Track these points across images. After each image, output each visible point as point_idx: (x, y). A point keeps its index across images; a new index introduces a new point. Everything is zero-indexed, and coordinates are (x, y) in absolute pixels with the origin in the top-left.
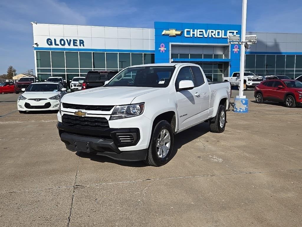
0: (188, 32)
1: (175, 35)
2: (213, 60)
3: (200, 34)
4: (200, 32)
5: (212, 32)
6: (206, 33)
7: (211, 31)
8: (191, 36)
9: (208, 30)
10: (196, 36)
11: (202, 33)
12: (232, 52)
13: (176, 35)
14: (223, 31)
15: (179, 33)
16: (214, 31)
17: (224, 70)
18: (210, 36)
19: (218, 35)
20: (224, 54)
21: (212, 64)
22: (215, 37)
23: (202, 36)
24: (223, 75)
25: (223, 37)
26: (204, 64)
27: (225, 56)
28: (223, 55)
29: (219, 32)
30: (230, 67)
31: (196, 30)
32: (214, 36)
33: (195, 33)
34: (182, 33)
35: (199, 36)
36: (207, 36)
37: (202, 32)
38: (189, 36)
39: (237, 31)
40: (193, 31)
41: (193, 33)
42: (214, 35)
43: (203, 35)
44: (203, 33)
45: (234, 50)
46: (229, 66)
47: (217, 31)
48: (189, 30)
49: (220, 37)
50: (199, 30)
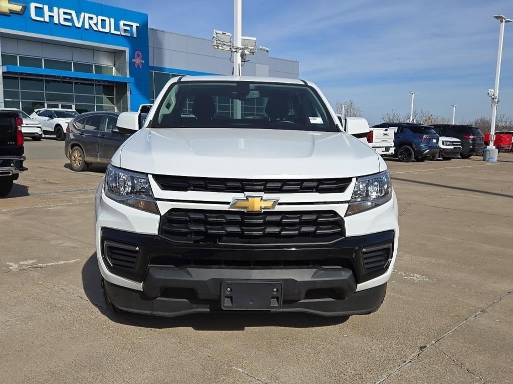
0: (39, 11)
1: (7, 11)
2: (93, 75)
3: (65, 19)
4: (65, 13)
5: (91, 18)
6: (78, 20)
7: (87, 15)
8: (47, 19)
9: (83, 14)
10: (56, 21)
11: (69, 17)
12: (132, 64)
13: (11, 13)
14: (112, 20)
15: (18, 8)
16: (94, 16)
17: (117, 98)
18: (87, 27)
19: (104, 26)
20: (114, 66)
21: (93, 85)
22: (97, 29)
23: (70, 24)
24: (115, 108)
25: (113, 31)
26: (75, 83)
27: (117, 70)
28: (114, 69)
29: (105, 20)
30: (131, 94)
31: (55, 9)
32: (95, 28)
33: (55, 14)
34: (26, 9)
35: (63, 22)
36: (80, 26)
37: (70, 14)
38: (42, 19)
39: (138, 25)
40: (51, 10)
41: (51, 14)
42: (95, 24)
43: (71, 20)
44: (72, 17)
45: (134, 60)
46: (129, 93)
47: (100, 18)
48: (41, 6)
49: (107, 30)
50: (62, 10)
